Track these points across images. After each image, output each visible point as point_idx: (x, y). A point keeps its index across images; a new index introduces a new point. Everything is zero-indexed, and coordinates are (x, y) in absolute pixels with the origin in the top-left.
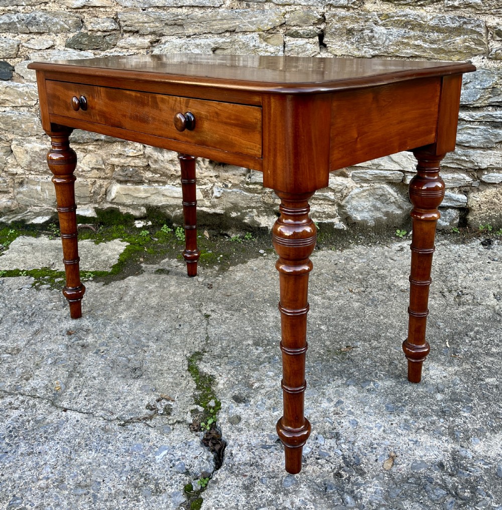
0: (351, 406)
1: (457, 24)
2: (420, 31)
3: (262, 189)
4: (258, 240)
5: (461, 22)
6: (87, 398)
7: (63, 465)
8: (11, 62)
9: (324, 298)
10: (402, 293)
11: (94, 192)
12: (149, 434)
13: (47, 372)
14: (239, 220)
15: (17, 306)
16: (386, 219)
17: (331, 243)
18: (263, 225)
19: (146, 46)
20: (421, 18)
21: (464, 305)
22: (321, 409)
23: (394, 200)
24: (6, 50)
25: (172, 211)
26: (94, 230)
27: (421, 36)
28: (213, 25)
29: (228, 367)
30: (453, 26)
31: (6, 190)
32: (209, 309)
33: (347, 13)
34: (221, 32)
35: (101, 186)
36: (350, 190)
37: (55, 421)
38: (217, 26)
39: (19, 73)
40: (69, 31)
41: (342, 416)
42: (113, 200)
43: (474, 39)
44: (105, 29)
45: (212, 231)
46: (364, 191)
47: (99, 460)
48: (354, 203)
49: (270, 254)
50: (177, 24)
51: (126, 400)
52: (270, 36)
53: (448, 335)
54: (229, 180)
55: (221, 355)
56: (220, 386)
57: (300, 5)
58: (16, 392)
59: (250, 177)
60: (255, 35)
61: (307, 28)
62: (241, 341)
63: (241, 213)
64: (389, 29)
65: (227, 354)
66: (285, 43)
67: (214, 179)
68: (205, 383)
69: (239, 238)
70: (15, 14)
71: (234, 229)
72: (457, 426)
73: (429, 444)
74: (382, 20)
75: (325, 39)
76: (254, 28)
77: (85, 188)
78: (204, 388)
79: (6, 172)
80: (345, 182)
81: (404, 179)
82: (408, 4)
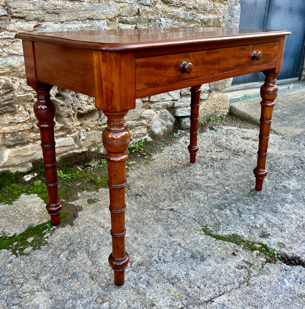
2: (178, 21)
5: (193, 17)
14: (97, 153)
16: (167, 129)
19: (32, 29)
20: (179, 14)
23: (170, 117)
28: (79, 14)
29: (232, 226)
30: (190, 18)
33: (150, 9)
34: (84, 19)
36: (153, 116)
38: (82, 15)
42: (4, 164)
46: (158, 115)
48: (155, 123)
50: (55, 12)
52: (111, 22)
54: (89, 125)
56: (246, 236)
57: (127, 3)
59: (101, 121)
60: (105, 22)
61: (130, 18)
63: (98, 147)
64: (166, 19)
66: (119, 27)
67: (79, 127)
69: (99, 165)
71: (93, 160)
76: (104, 17)
80: (151, 112)
81: (174, 104)
82: (174, 6)
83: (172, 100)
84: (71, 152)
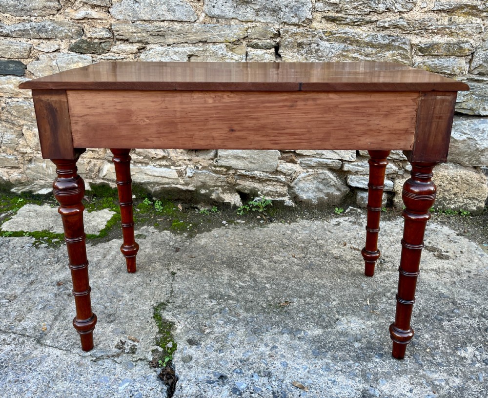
0: (284, 351)
1: (387, 42)
2: (357, 46)
3: (226, 171)
4: (222, 213)
5: (391, 40)
6: (67, 338)
7: (42, 392)
8: (24, 62)
9: (271, 262)
10: (334, 259)
11: (89, 170)
12: (115, 369)
13: (37, 315)
14: (207, 196)
15: (19, 261)
16: (327, 199)
17: (281, 217)
18: (227, 201)
19: (135, 52)
20: (358, 35)
21: (384, 270)
22: (259, 353)
23: (334, 183)
24: (20, 51)
25: (152, 187)
26: (88, 201)
27: (357, 50)
28: (189, 37)
29: (186, 316)
30: (384, 42)
31: (17, 166)
32: (176, 268)
33: (298, 30)
34: (195, 42)
35: (95, 165)
36: (298, 174)
37: (39, 356)
38: (193, 37)
39: (30, 70)
40: (72, 38)
41: (276, 358)
42: (104, 176)
43: (401, 54)
44: (101, 37)
45: (184, 204)
46: (309, 175)
47: (72, 389)
48: (301, 185)
49: (231, 224)
50: (160, 34)
51: (100, 340)
52: (235, 46)
53: (369, 295)
54: (200, 163)
55: (181, 306)
56: (178, 331)
57: (260, 22)
58: (10, 331)
59: (217, 161)
60: (223, 45)
61: (265, 41)
62: (199, 295)
63: (209, 190)
64: (331, 44)
65: (187, 305)
66: (247, 53)
67: (187, 162)
68: (166, 328)
69: (207, 211)
70: (29, 22)
71: (203, 204)
72: (369, 369)
73: (344, 384)
74: (326, 36)
75: (280, 51)
76: (222, 40)
77: (82, 166)
78: (164, 332)
79: (17, 151)
80: (294, 168)
81: (342, 166)
82: (348, 24)
83: (339, 159)
84: (173, 185)
